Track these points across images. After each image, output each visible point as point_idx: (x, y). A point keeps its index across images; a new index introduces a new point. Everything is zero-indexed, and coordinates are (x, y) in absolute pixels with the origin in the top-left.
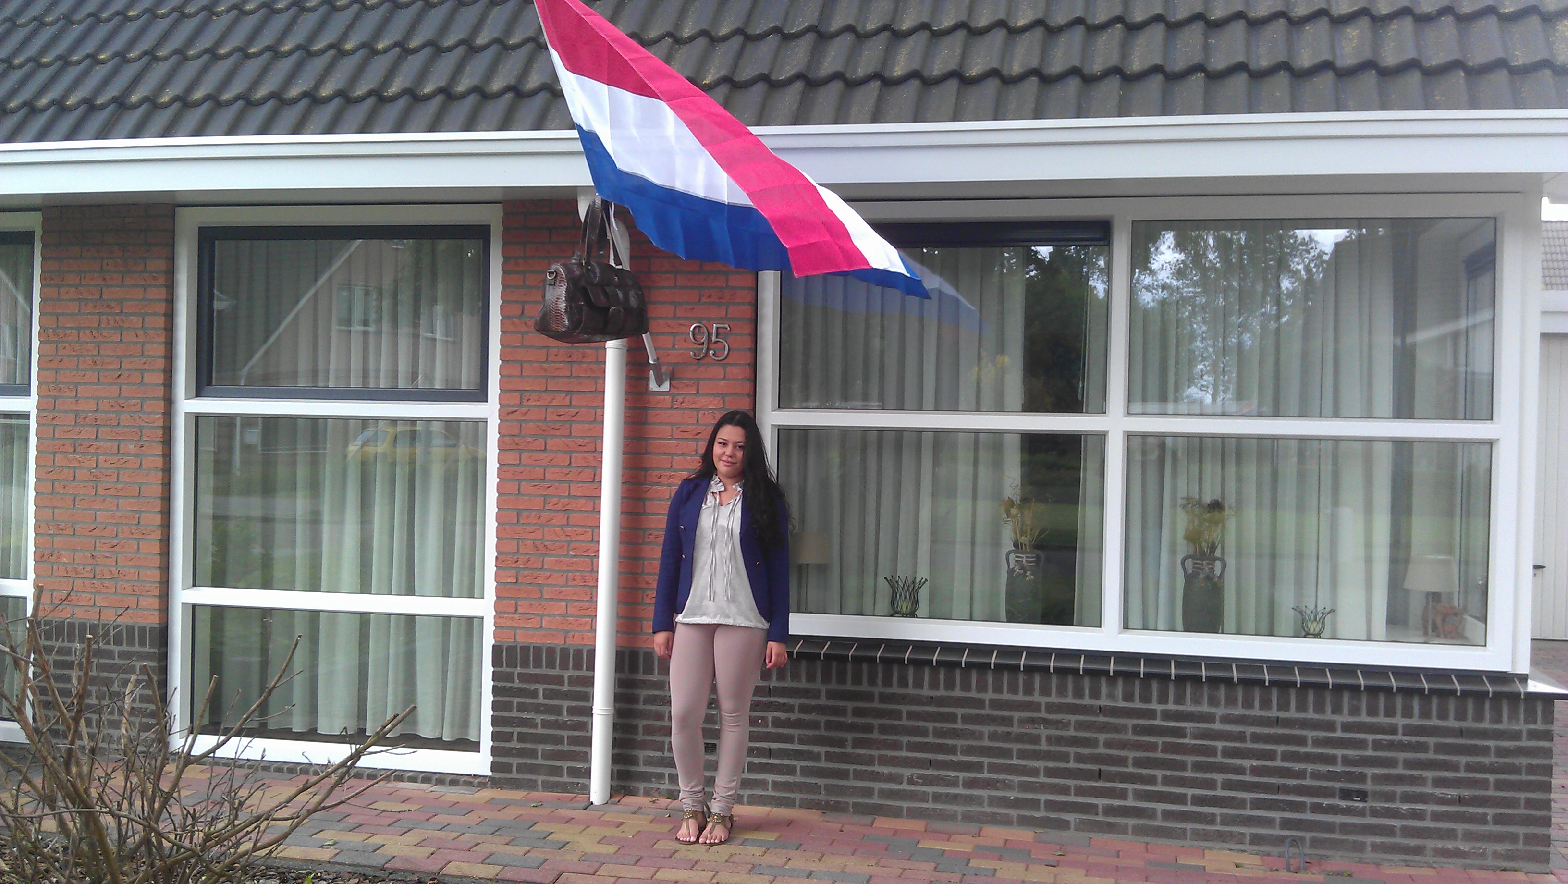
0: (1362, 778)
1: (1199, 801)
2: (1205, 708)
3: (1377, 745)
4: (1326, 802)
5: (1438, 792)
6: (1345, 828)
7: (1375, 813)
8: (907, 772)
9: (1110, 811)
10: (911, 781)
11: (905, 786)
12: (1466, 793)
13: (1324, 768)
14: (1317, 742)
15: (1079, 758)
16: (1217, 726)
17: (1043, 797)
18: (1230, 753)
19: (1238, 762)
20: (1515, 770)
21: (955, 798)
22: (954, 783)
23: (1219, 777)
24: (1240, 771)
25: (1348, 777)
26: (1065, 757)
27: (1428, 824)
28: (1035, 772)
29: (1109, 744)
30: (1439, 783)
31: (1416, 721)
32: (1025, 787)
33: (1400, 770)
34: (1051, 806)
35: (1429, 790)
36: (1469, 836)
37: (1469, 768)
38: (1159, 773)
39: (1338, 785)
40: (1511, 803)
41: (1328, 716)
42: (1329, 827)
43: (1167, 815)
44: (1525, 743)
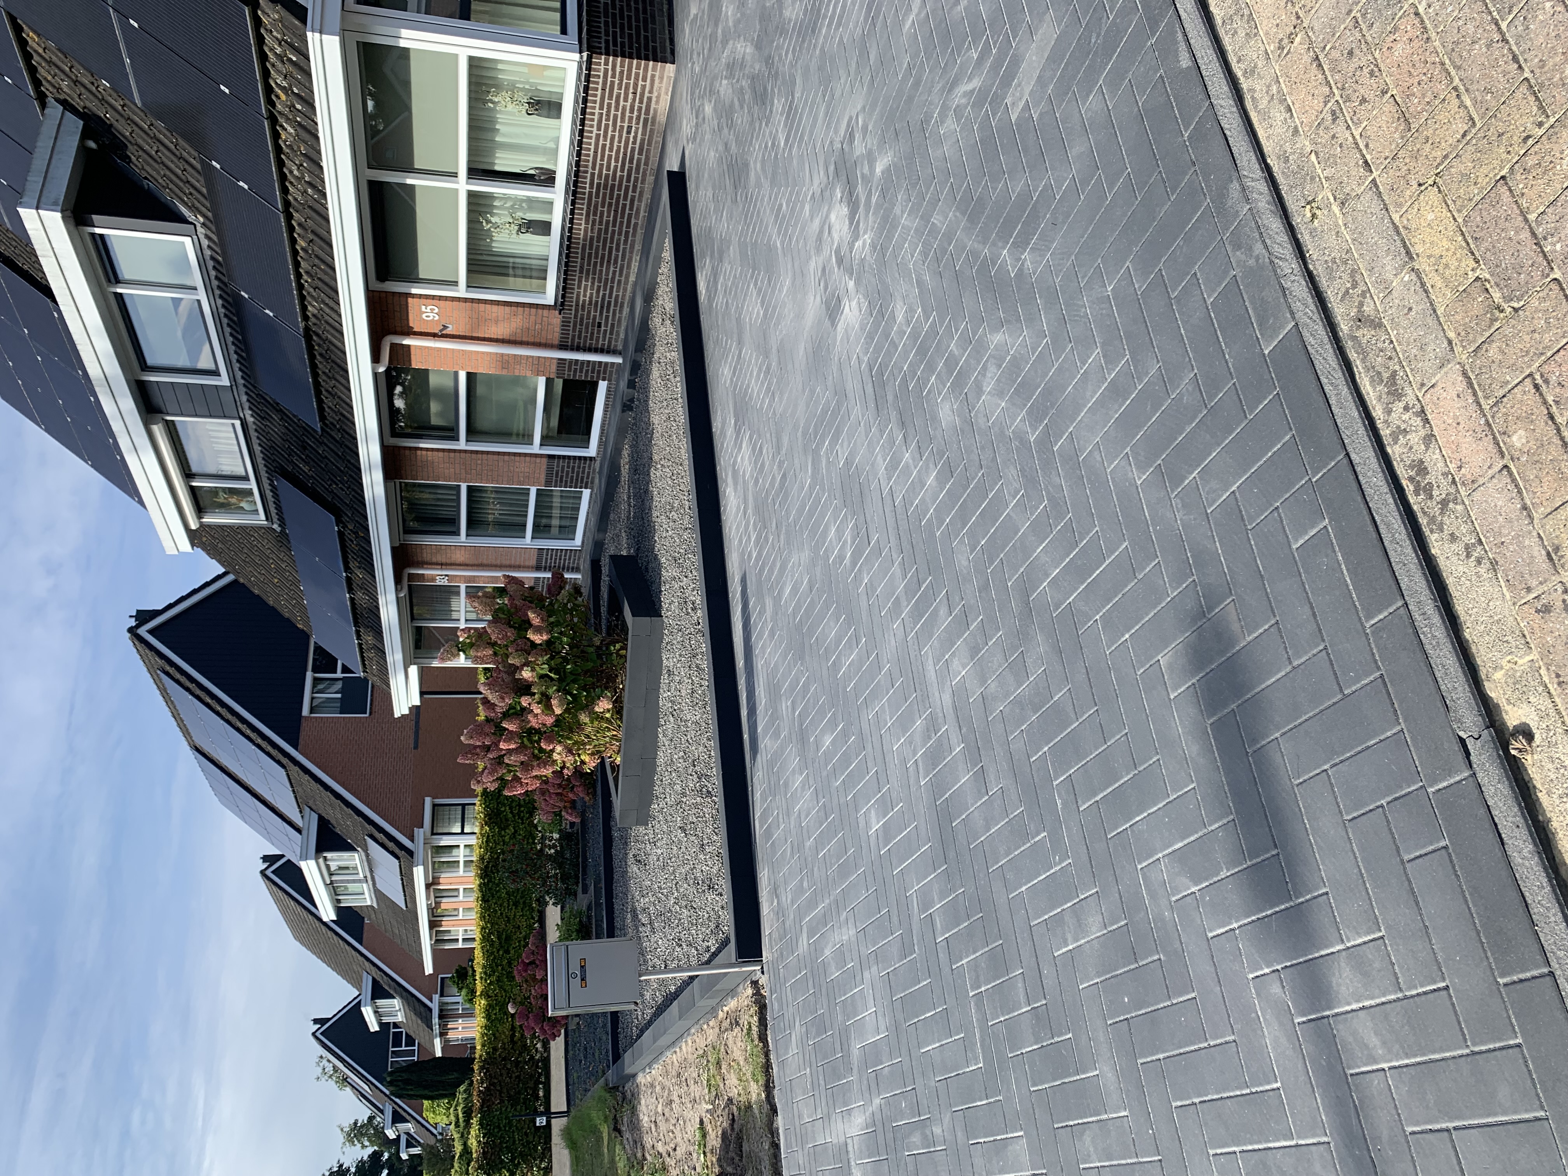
3: (608, 120)
4: (631, 140)
5: (630, 101)
7: (638, 123)
9: (631, 209)
13: (617, 139)
14: (605, 140)
16: (597, 172)
18: (608, 169)
19: (612, 167)
20: (622, 72)
24: (616, 167)
25: (621, 131)
27: (644, 106)
29: (603, 207)
30: (626, 100)
33: (619, 113)
35: (628, 104)
37: (620, 89)
39: (624, 135)
40: (637, 74)
42: (643, 140)
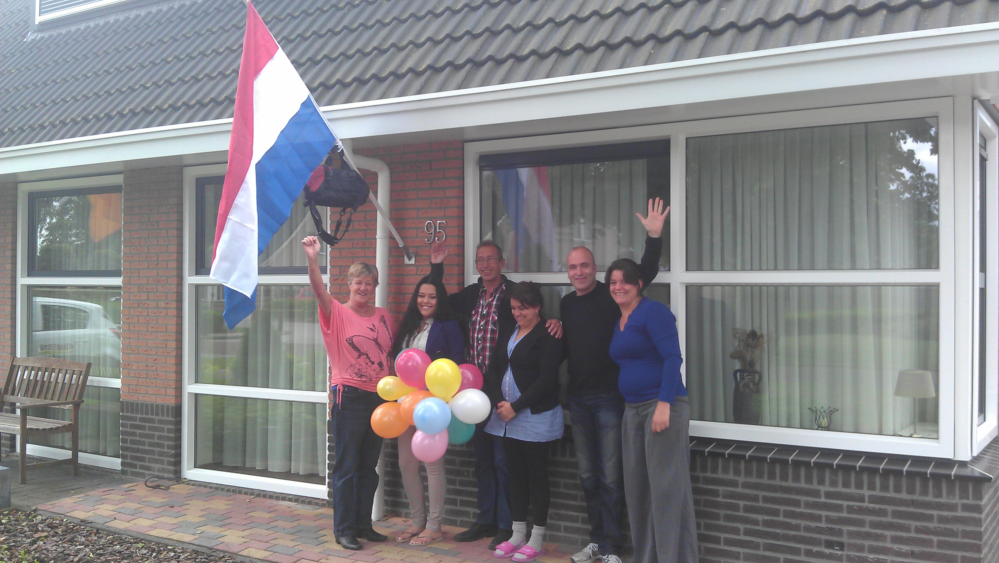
0: (840, 533)
1: (728, 542)
2: (731, 476)
3: (850, 509)
4: (815, 549)
5: (896, 547)
7: (850, 559)
12: (917, 549)
13: (813, 524)
14: (808, 505)
16: (739, 490)
19: (754, 516)
20: (954, 534)
24: (756, 522)
25: (831, 531)
30: (895, 540)
31: (877, 493)
33: (867, 529)
35: (889, 545)
37: (918, 530)
39: (823, 537)
41: (815, 486)
44: (960, 513)
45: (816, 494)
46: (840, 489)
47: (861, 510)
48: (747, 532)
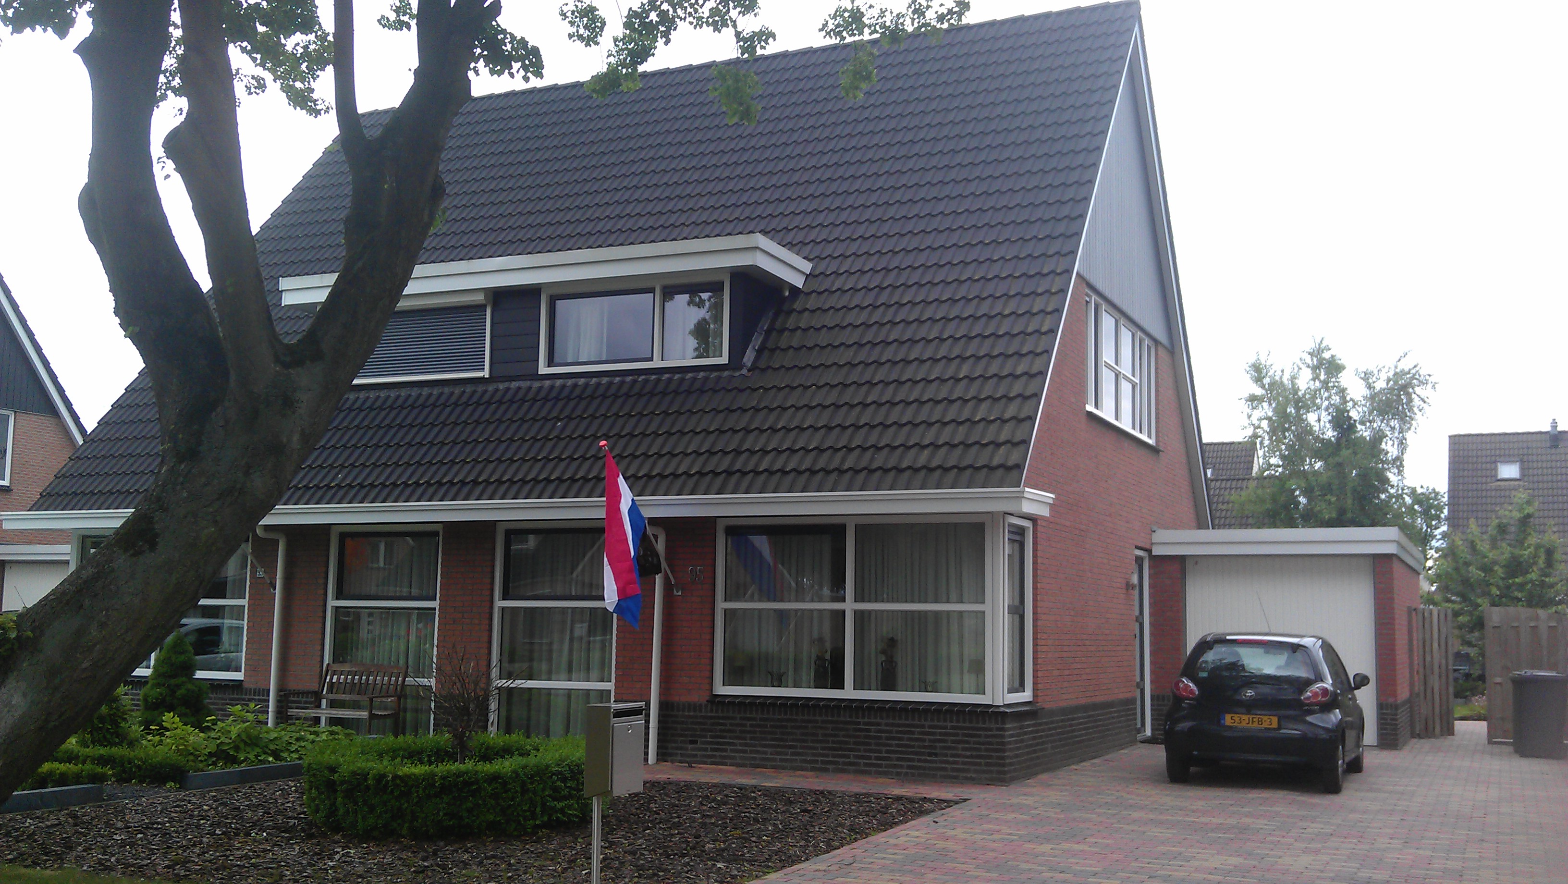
0: (935, 748)
1: (877, 758)
2: (878, 720)
3: (941, 734)
4: (923, 758)
5: (963, 753)
6: (930, 769)
7: (941, 762)
8: (769, 750)
9: (845, 764)
10: (771, 754)
11: (769, 756)
12: (974, 753)
13: (922, 744)
14: (919, 733)
15: (833, 742)
16: (883, 727)
17: (820, 759)
18: (888, 739)
20: (992, 743)
21: (786, 760)
22: (787, 754)
23: (884, 749)
24: (892, 746)
25: (930, 747)
26: (828, 742)
27: (960, 766)
28: (816, 748)
29: (845, 736)
30: (964, 749)
31: (954, 724)
32: (814, 755)
33: (949, 744)
34: (823, 762)
35: (960, 752)
36: (976, 771)
37: (975, 743)
38: (862, 748)
39: (927, 751)
40: (991, 757)
41: (923, 722)
42: (924, 768)
43: (866, 765)
44: (995, 732)
45: (923, 726)
46: (936, 723)
47: (946, 734)
48: (887, 752)
